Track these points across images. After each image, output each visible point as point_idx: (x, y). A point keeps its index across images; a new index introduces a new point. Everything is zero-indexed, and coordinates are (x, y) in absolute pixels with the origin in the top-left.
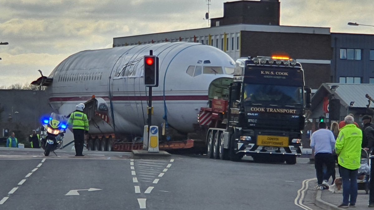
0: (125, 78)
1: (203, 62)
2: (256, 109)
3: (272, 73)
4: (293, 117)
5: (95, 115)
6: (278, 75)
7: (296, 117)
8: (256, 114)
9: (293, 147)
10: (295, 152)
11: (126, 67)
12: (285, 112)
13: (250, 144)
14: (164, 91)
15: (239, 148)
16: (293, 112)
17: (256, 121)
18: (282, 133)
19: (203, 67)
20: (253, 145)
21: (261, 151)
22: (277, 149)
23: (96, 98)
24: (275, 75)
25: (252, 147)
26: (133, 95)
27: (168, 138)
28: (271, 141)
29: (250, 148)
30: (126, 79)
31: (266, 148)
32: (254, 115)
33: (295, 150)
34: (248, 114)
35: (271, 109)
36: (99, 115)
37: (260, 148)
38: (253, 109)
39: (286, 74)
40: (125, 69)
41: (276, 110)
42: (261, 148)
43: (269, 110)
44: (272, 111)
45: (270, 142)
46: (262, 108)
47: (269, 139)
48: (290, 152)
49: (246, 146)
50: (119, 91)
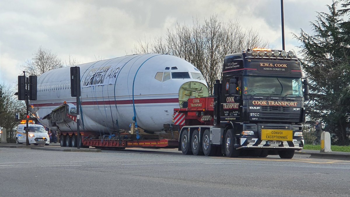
0: (93, 86)
1: (170, 68)
2: (258, 103)
3: (271, 65)
4: (295, 109)
5: (67, 117)
6: (278, 67)
7: (298, 109)
8: (258, 108)
9: (296, 140)
10: (298, 145)
11: (94, 77)
12: (287, 104)
13: (253, 139)
14: (133, 95)
15: (242, 143)
16: (294, 104)
17: (258, 115)
18: (285, 127)
19: (172, 73)
20: (256, 140)
21: (264, 146)
22: (280, 144)
23: (67, 104)
24: (275, 67)
25: (255, 142)
26: (102, 100)
27: (138, 137)
28: (275, 135)
29: (254, 143)
30: (95, 87)
31: (269, 142)
32: (256, 108)
33: (298, 143)
34: (250, 108)
35: (272, 102)
36: (70, 117)
37: (263, 143)
38: (255, 103)
39: (285, 66)
40: (93, 79)
41: (278, 103)
42: (265, 143)
43: (271, 103)
44: (274, 104)
45: (274, 137)
46: (264, 101)
47: (273, 133)
48: (293, 146)
49: (249, 141)
50: (88, 97)
